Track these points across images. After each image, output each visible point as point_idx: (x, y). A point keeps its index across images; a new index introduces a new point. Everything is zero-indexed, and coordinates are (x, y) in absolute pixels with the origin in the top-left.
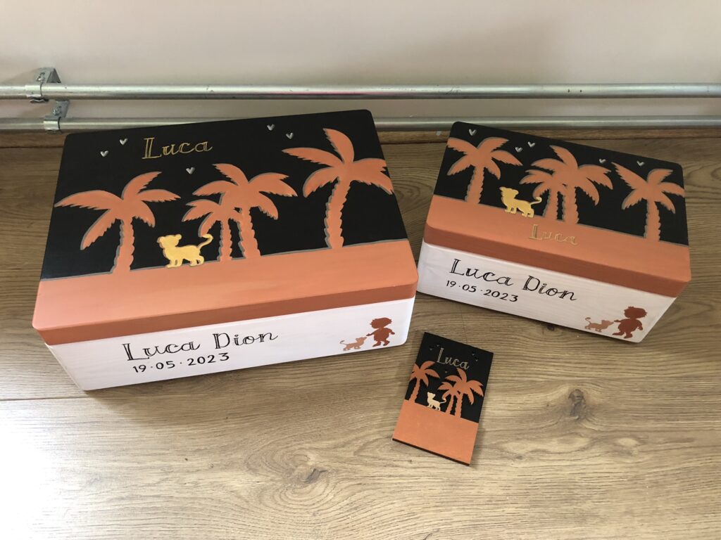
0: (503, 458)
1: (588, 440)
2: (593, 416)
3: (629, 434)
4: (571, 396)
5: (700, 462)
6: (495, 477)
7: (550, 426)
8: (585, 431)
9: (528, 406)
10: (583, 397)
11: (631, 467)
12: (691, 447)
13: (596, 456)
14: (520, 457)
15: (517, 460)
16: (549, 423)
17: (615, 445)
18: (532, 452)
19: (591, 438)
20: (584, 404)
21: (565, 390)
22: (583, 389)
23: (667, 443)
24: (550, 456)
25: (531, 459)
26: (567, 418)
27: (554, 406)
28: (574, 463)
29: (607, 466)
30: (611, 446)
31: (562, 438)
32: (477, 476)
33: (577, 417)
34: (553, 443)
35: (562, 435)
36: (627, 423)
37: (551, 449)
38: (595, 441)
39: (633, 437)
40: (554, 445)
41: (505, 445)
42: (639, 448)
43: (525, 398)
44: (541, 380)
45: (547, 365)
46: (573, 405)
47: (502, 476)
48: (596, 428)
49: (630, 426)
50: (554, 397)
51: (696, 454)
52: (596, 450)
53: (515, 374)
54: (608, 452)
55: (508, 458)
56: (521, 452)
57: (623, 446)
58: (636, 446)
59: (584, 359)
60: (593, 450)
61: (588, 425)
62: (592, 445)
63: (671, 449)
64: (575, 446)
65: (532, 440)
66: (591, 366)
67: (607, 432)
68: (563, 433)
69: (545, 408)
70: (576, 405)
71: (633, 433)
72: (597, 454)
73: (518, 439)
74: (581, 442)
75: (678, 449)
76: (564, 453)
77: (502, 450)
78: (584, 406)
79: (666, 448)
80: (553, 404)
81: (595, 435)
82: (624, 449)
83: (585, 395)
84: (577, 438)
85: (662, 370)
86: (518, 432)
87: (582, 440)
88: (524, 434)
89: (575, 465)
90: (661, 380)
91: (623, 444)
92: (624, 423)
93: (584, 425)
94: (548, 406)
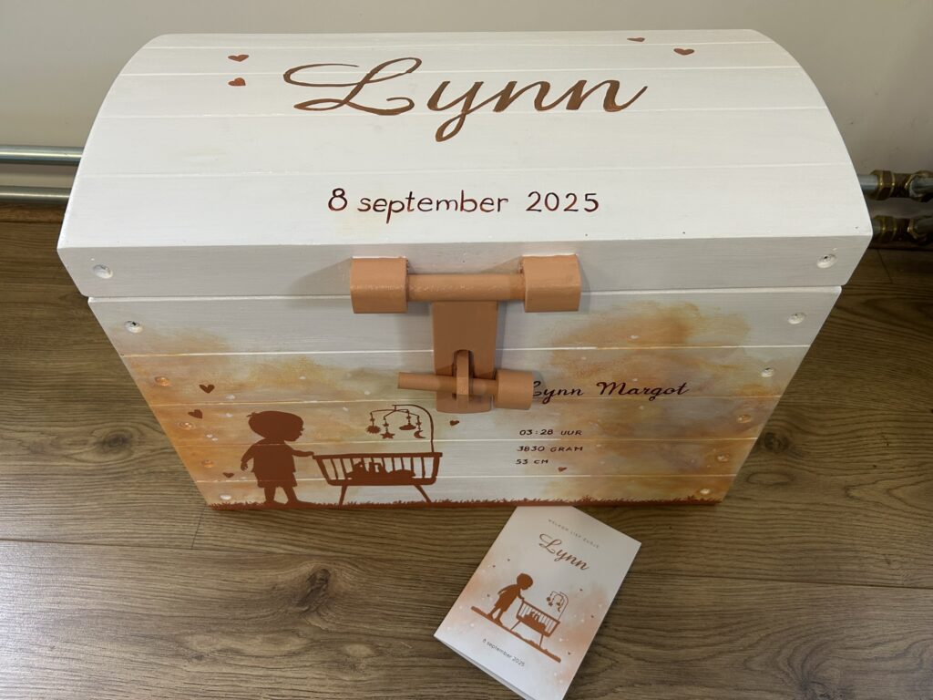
0: (177, 655)
1: (305, 641)
2: (329, 609)
3: (364, 638)
4: (312, 579)
5: (448, 690)
6: (153, 682)
7: (265, 617)
8: (306, 630)
9: (247, 586)
10: (327, 581)
11: (346, 687)
12: (444, 666)
13: (306, 666)
14: (200, 657)
15: (195, 660)
16: (263, 612)
17: (339, 652)
18: (220, 651)
19: (312, 639)
20: (324, 590)
21: (306, 568)
22: (333, 568)
23: (412, 656)
24: (243, 660)
25: (215, 661)
26: (290, 608)
27: (283, 589)
28: (270, 672)
29: (315, 682)
30: (333, 653)
31: (271, 636)
32: (129, 678)
33: (306, 608)
34: (256, 641)
35: (273, 632)
36: (371, 623)
37: (248, 650)
38: (315, 645)
39: (369, 643)
40: (255, 645)
41: (189, 638)
42: (369, 660)
43: (247, 575)
44: (282, 551)
45: (300, 532)
46: (309, 590)
47: (162, 682)
48: (324, 627)
49: (373, 627)
50: (288, 577)
51: (448, 678)
52: (309, 658)
53: (251, 540)
54: (324, 662)
55: (184, 657)
56: (205, 649)
57: (348, 656)
58: (369, 656)
59: (355, 528)
60: (306, 657)
61: (315, 621)
62: (307, 650)
63: (415, 666)
64: (282, 649)
65: (230, 634)
66: (358, 538)
67: (337, 633)
68: (276, 629)
69: (267, 591)
70: (312, 591)
71: (372, 638)
72: (308, 664)
73: (210, 631)
74: (295, 644)
75: (425, 666)
76: (263, 657)
77: (181, 644)
78: (323, 593)
79: (410, 664)
80: (282, 586)
81: (318, 636)
82: (350, 659)
83: (332, 577)
84: (290, 638)
85: (455, 552)
86: (215, 622)
87: (297, 641)
88: (221, 624)
89: (271, 676)
90: (448, 567)
91: (351, 652)
92: (365, 623)
93: (310, 620)
94: (274, 588)
